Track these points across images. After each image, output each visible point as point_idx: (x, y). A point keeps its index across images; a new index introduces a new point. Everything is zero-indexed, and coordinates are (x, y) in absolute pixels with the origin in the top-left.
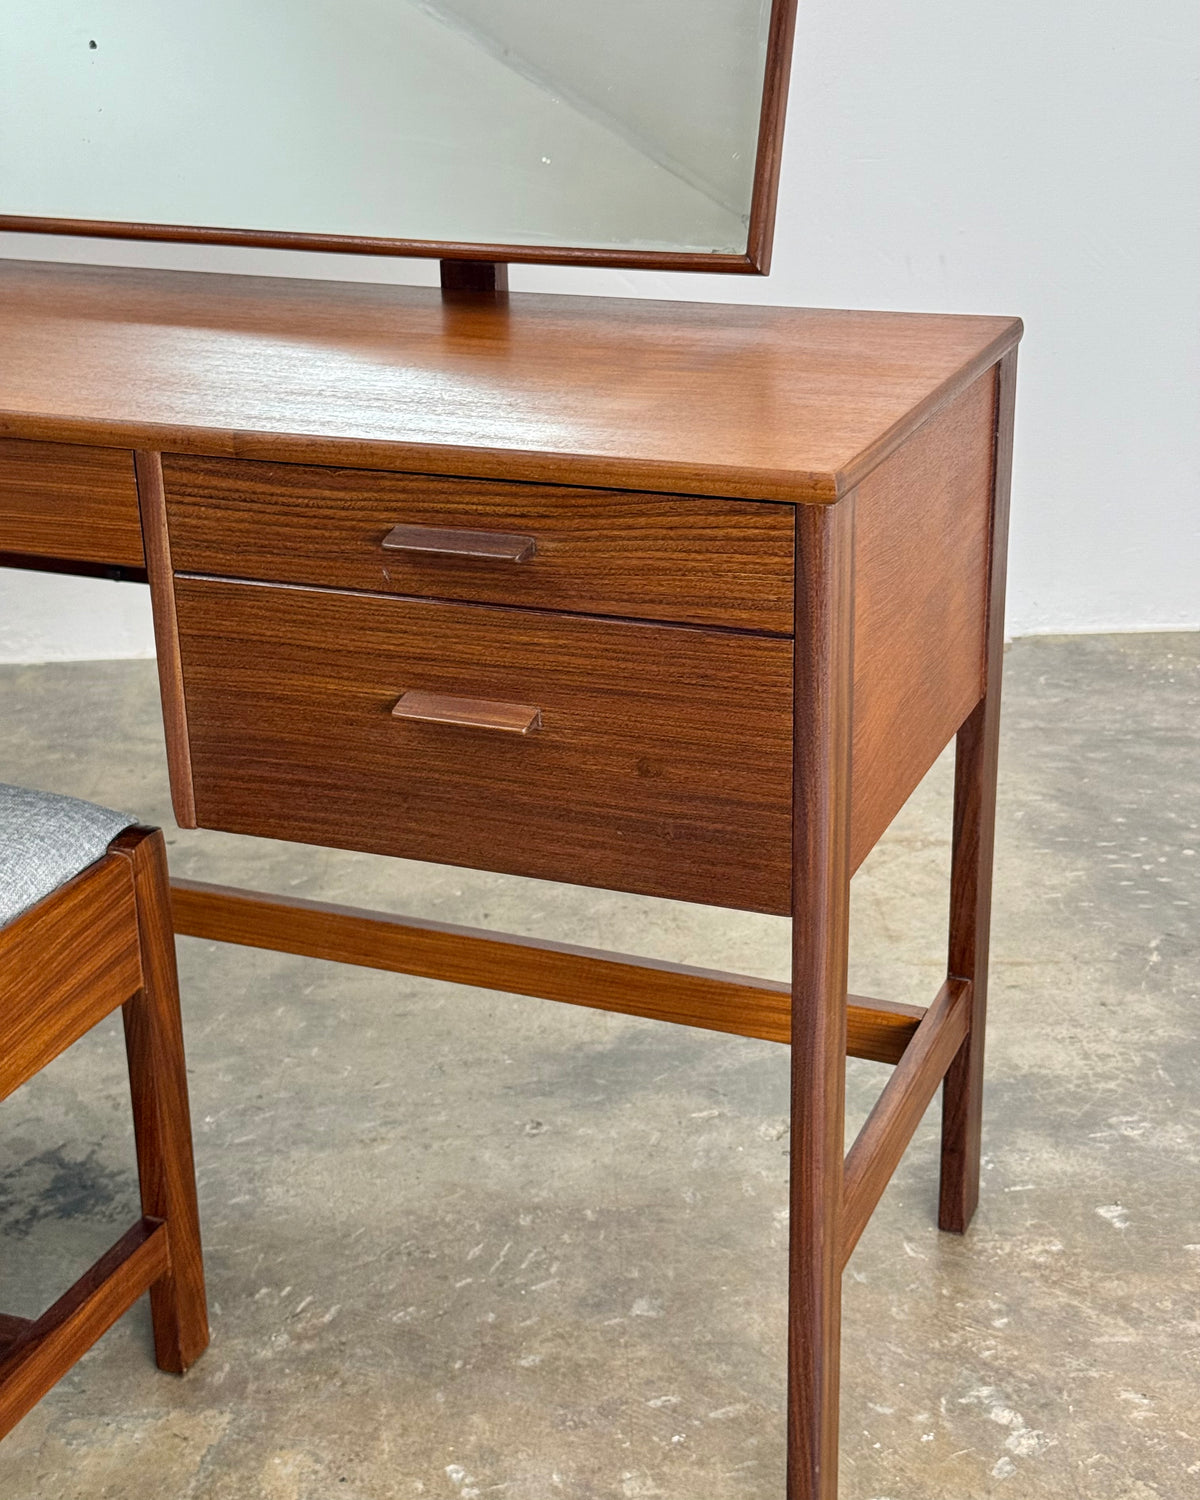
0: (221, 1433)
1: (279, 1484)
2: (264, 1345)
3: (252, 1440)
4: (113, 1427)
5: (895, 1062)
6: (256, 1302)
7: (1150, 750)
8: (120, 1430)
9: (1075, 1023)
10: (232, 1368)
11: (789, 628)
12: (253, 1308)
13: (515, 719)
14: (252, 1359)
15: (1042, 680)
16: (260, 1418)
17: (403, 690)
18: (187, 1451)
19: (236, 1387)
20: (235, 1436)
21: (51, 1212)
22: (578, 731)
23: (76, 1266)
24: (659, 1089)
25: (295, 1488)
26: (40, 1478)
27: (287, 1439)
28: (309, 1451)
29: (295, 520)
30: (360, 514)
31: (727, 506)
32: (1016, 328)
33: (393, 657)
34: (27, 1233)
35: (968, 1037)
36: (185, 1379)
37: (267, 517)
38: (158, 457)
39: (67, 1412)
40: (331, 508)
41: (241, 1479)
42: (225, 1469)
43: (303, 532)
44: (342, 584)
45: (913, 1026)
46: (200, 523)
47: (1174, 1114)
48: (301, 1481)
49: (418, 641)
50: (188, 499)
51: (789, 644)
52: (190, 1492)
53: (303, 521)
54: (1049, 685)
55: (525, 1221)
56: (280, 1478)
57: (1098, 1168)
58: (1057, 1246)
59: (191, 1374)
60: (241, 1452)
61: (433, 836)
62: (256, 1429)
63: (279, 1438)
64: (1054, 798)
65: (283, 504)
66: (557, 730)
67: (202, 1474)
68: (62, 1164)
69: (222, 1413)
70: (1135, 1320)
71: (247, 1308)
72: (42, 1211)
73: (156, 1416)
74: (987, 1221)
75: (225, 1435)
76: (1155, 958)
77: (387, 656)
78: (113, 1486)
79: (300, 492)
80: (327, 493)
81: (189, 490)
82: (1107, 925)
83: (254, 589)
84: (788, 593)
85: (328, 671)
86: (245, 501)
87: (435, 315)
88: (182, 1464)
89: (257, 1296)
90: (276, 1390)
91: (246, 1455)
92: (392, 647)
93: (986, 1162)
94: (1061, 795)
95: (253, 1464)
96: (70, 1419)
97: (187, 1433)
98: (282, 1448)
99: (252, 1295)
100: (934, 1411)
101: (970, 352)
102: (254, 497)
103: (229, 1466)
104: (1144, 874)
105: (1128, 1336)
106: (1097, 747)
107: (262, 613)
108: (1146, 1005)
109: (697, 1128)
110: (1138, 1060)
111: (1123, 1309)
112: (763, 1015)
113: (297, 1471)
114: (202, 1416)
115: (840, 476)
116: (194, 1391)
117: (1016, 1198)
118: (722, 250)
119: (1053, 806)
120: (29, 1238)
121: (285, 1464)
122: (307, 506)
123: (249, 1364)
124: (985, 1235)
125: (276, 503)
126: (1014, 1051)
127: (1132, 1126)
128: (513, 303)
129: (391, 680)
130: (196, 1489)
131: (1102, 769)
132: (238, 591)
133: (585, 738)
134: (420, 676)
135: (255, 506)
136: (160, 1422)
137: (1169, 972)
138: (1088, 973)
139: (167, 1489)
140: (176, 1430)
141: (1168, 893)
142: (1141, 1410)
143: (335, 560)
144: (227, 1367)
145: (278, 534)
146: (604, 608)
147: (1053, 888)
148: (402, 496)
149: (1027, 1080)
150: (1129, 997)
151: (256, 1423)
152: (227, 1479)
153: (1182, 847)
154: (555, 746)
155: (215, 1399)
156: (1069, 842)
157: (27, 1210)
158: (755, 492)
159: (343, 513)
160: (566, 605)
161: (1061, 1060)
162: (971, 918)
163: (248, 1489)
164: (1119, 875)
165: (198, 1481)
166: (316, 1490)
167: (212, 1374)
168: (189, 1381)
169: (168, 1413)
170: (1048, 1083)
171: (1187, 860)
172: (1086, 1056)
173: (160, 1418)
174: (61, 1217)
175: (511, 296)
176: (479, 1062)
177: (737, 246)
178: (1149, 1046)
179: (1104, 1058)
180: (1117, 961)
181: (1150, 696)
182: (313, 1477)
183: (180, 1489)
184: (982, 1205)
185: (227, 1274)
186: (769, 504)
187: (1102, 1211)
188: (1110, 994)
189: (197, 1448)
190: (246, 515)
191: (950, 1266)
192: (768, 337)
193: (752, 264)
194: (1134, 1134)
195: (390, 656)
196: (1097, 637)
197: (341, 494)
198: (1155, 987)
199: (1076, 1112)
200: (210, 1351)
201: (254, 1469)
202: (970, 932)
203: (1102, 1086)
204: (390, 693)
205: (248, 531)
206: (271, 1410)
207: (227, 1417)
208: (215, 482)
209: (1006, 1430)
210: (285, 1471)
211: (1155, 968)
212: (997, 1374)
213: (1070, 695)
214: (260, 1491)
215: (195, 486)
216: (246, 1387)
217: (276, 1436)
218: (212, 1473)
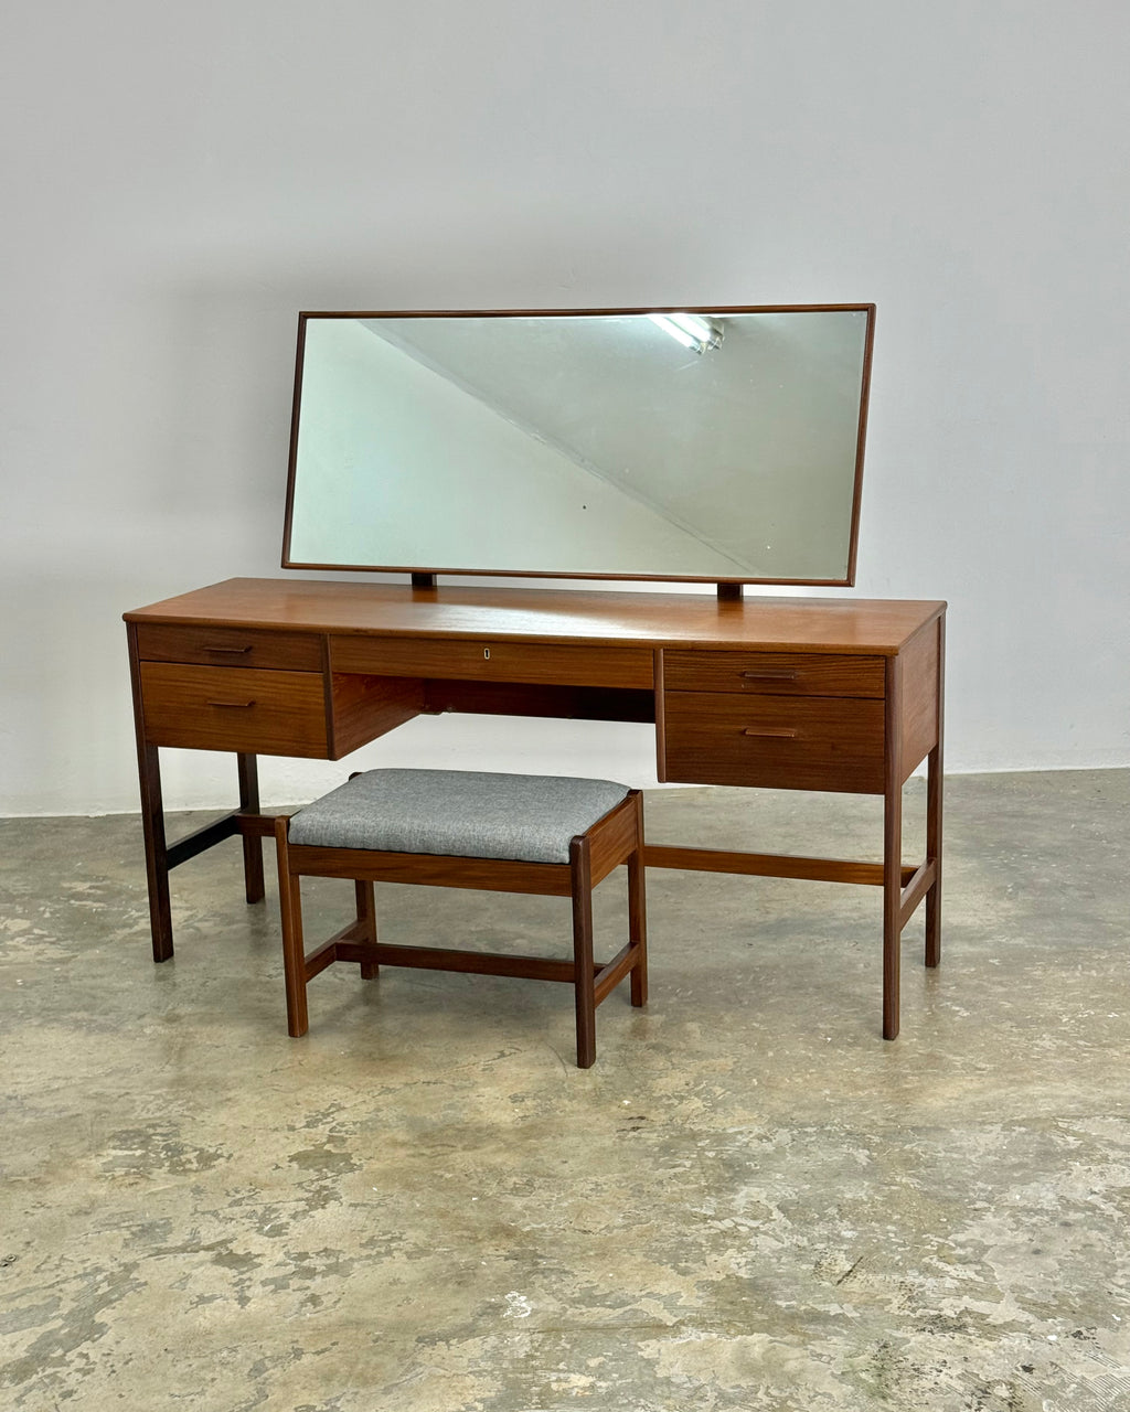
5: (907, 885)
7: (1006, 820)
9: (975, 910)
11: (883, 697)
13: (791, 733)
17: (747, 726)
22: (810, 736)
24: (799, 934)
29: (711, 670)
30: (735, 667)
31: (862, 657)
32: (945, 604)
33: (745, 715)
35: (936, 883)
36: (641, 1009)
37: (701, 669)
38: (662, 650)
40: (725, 665)
43: (714, 674)
45: (915, 871)
46: (676, 673)
47: (1020, 935)
49: (754, 709)
50: (672, 664)
51: (884, 702)
53: (714, 670)
55: (757, 969)
57: (989, 950)
58: (973, 970)
59: (644, 1007)
61: (756, 778)
64: (959, 838)
65: (707, 664)
66: (803, 737)
70: (1005, 986)
74: (944, 964)
76: (1010, 890)
77: (743, 715)
79: (714, 660)
80: (724, 660)
81: (672, 661)
82: (987, 881)
84: (883, 685)
85: (719, 721)
86: (693, 664)
87: (714, 606)
92: (745, 712)
93: (943, 950)
94: (962, 837)
100: (931, 1007)
101: (930, 613)
102: (697, 663)
104: (1005, 864)
105: (1001, 990)
106: (979, 819)
107: (697, 703)
108: (1006, 904)
109: (815, 943)
110: (1003, 920)
111: (1001, 983)
115: (899, 649)
117: (956, 958)
118: (837, 578)
119: (958, 841)
122: (716, 665)
124: (943, 968)
125: (705, 664)
126: (951, 920)
127: (1002, 938)
129: (745, 722)
131: (982, 827)
133: (813, 739)
135: (697, 666)
137: (1017, 894)
138: (981, 896)
141: (1016, 870)
142: (1008, 1005)
143: (725, 683)
145: (705, 675)
146: (820, 693)
147: (963, 870)
148: (750, 660)
149: (957, 928)
150: (999, 902)
153: (1022, 854)
154: (802, 742)
156: (966, 853)
158: (871, 653)
159: (729, 667)
160: (807, 693)
161: (970, 920)
162: (935, 831)
164: (992, 865)
170: (966, 927)
171: (1024, 858)
172: (981, 920)
176: (717, 928)
177: (845, 578)
178: (1008, 916)
179: (993, 922)
180: (993, 892)
181: (1005, 799)
184: (942, 961)
186: (877, 657)
187: (991, 961)
188: (991, 902)
190: (693, 669)
191: (929, 976)
192: (856, 609)
193: (849, 583)
194: (1004, 941)
196: (976, 775)
197: (729, 660)
198: (1010, 899)
199: (979, 935)
202: (935, 837)
203: (988, 928)
204: (743, 728)
205: (694, 675)
208: (682, 658)
209: (958, 1011)
211: (1010, 893)
212: (954, 1000)
215: (675, 660)
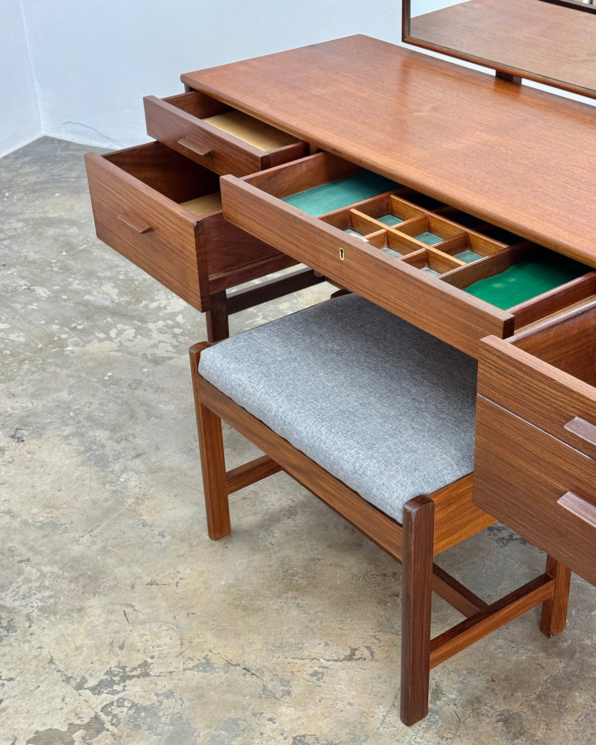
0: (558, 671)
1: (574, 705)
2: (588, 638)
3: (570, 680)
4: (515, 649)
6: (591, 616)
8: (517, 652)
10: (572, 643)
12: (589, 618)
14: (581, 643)
16: (576, 671)
17: (568, 489)
18: (541, 673)
19: (570, 654)
20: (563, 675)
21: (518, 539)
23: (521, 569)
25: (581, 710)
26: (480, 660)
27: (584, 686)
28: (592, 696)
29: (532, 394)
30: (560, 404)
33: (566, 473)
34: (506, 546)
36: (551, 640)
37: (520, 387)
39: (499, 635)
40: (548, 395)
41: (560, 696)
42: (555, 688)
43: (533, 400)
44: (548, 430)
46: (490, 376)
48: (584, 707)
49: (578, 471)
50: (487, 364)
52: (537, 693)
53: (535, 395)
56: (575, 702)
59: (553, 638)
60: (564, 683)
61: (572, 558)
62: (573, 675)
63: (581, 684)
65: (527, 384)
67: (544, 687)
69: (561, 662)
71: (586, 617)
72: (514, 537)
73: (533, 652)
75: (559, 673)
77: (563, 471)
78: (507, 676)
79: (536, 382)
80: (547, 388)
81: (489, 361)
83: (509, 415)
85: (536, 465)
86: (511, 375)
88: (538, 679)
89: (592, 613)
90: (587, 661)
91: (565, 685)
92: (566, 468)
95: (567, 691)
96: (499, 638)
97: (544, 665)
98: (581, 689)
99: (590, 611)
102: (516, 376)
103: (557, 688)
107: (511, 427)
113: (584, 703)
114: (552, 660)
116: (553, 647)
120: (506, 548)
121: (580, 697)
122: (538, 390)
123: (579, 644)
125: (524, 382)
129: (563, 482)
130: (540, 692)
132: (502, 413)
134: (576, 487)
135: (516, 380)
136: (535, 655)
139: (529, 687)
140: (540, 662)
143: (546, 418)
144: (569, 642)
145: (523, 396)
148: (582, 405)
151: (574, 673)
152: (554, 693)
155: (560, 654)
157: (509, 534)
159: (554, 400)
163: (561, 701)
165: (542, 689)
166: (589, 714)
167: (562, 642)
168: (552, 641)
169: (539, 653)
173: (535, 653)
174: (521, 543)
182: (590, 708)
183: (534, 690)
185: (582, 597)
189: (546, 673)
190: (511, 382)
195: (564, 472)
197: (554, 391)
200: (565, 631)
201: (567, 693)
204: (562, 488)
205: (510, 389)
206: (582, 670)
207: (562, 665)
208: (500, 362)
210: (580, 700)
214: (566, 704)
215: (491, 360)
216: (574, 655)
217: (581, 682)
218: (549, 688)
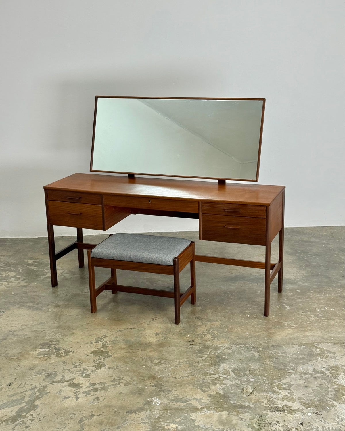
2: (202, 302)
5: (272, 270)
7: (304, 243)
9: (293, 273)
11: (266, 217)
13: (238, 227)
15: (287, 234)
17: (226, 225)
24: (241, 281)
28: (211, 310)
29: (215, 208)
30: (222, 207)
31: (259, 206)
32: (285, 187)
33: (225, 222)
35: (281, 268)
38: (201, 202)
45: (275, 265)
46: (205, 209)
47: (306, 282)
49: (228, 220)
50: (204, 206)
51: (266, 219)
54: (288, 235)
55: (228, 292)
57: (297, 287)
58: (292, 293)
59: (195, 304)
64: (290, 249)
66: (242, 228)
68: (170, 288)
69: (200, 307)
70: (301, 299)
74: (283, 291)
76: (304, 267)
79: (216, 205)
80: (219, 205)
82: (297, 264)
84: (265, 214)
85: (218, 223)
90: (205, 305)
93: (283, 287)
94: (291, 249)
98: (208, 309)
100: (279, 306)
101: (280, 190)
104: (303, 258)
105: (300, 300)
106: (296, 243)
107: (210, 218)
109: (246, 284)
110: (302, 277)
111: (300, 298)
112: (257, 265)
114: (198, 307)
115: (270, 203)
117: (287, 290)
118: (253, 179)
119: (290, 250)
121: (209, 311)
122: (217, 207)
124: (283, 293)
125: (213, 207)
126: (286, 277)
127: (301, 283)
128: (226, 184)
131: (297, 245)
133: (245, 229)
134: (228, 223)
135: (211, 207)
137: (306, 268)
138: (295, 269)
141: (306, 260)
142: (302, 305)
144: (199, 304)
146: (247, 216)
147: (290, 260)
149: (288, 279)
150: (301, 271)
153: (308, 255)
154: (242, 230)
156: (292, 254)
158: (262, 205)
159: (220, 207)
160: (243, 216)
161: (292, 277)
162: (281, 253)
164: (299, 258)
167: (197, 304)
170: (290, 279)
172: (295, 277)
175: (226, 183)
176: (217, 278)
177: (255, 179)
178: (303, 276)
179: (298, 277)
180: (299, 267)
181: (304, 236)
184: (283, 290)
186: (264, 206)
187: (297, 291)
188: (298, 271)
191: (279, 295)
192: (258, 188)
193: (257, 181)
194: (301, 284)
198: (304, 270)
199: (294, 282)
202: (281, 255)
203: (297, 280)
204: (224, 225)
205: (210, 209)
206: (205, 307)
208: (207, 205)
209: (287, 307)
211: (304, 268)
212: (286, 303)
213: (292, 236)
216: (202, 305)
